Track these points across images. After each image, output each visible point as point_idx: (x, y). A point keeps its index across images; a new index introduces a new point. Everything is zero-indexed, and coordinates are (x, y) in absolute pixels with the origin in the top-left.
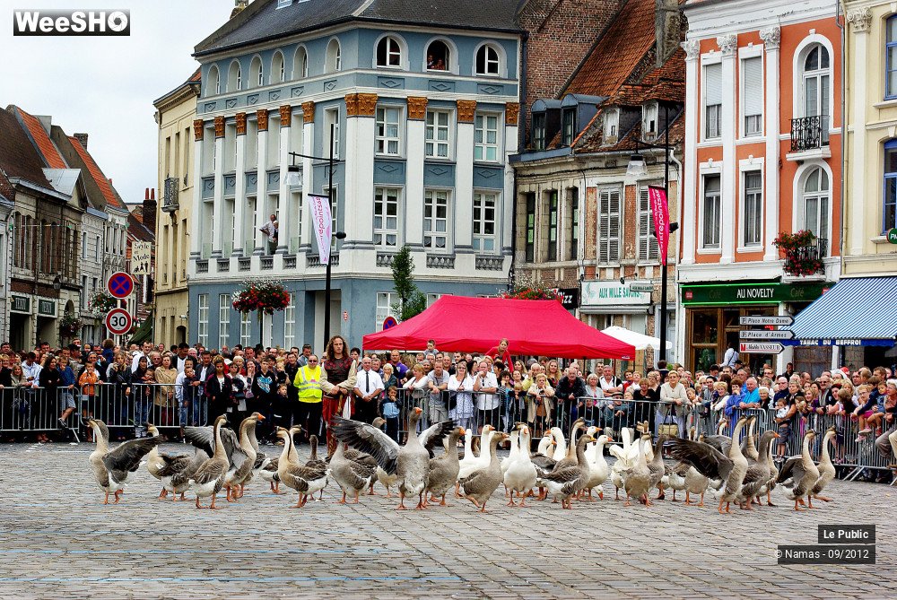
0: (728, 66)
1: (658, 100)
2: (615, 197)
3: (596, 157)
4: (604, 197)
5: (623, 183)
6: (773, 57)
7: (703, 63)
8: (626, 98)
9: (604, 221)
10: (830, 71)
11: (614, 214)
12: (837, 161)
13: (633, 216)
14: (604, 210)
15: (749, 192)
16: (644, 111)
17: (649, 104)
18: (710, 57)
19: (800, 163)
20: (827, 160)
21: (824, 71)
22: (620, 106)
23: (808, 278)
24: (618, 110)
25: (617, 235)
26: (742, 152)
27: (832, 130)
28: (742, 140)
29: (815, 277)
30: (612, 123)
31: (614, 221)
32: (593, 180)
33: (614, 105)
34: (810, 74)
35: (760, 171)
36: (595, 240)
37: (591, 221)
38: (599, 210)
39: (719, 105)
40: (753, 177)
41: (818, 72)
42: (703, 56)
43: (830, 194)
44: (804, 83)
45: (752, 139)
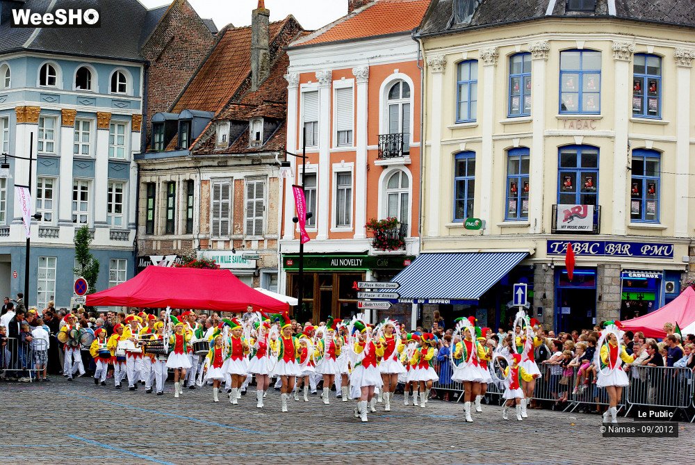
0: (325, 93)
1: (263, 117)
2: (226, 188)
3: (211, 158)
4: (216, 188)
5: (232, 177)
6: (362, 89)
7: (302, 90)
8: (234, 114)
9: (216, 206)
10: (411, 100)
11: (224, 201)
12: (416, 167)
13: (241, 202)
14: (216, 197)
15: (340, 187)
16: (251, 124)
17: (256, 119)
18: (309, 86)
19: (385, 167)
20: (407, 165)
21: (406, 100)
22: (231, 121)
23: (393, 252)
24: (229, 123)
25: (227, 216)
26: (335, 158)
27: (412, 143)
28: (335, 149)
29: (399, 252)
30: (224, 132)
31: (225, 206)
32: (207, 175)
33: (226, 119)
34: (393, 102)
35: (350, 172)
36: (208, 220)
37: (205, 205)
38: (212, 197)
39: (315, 122)
40: (343, 176)
41: (400, 101)
42: (302, 85)
43: (410, 190)
44: (388, 108)
45: (344, 148)
